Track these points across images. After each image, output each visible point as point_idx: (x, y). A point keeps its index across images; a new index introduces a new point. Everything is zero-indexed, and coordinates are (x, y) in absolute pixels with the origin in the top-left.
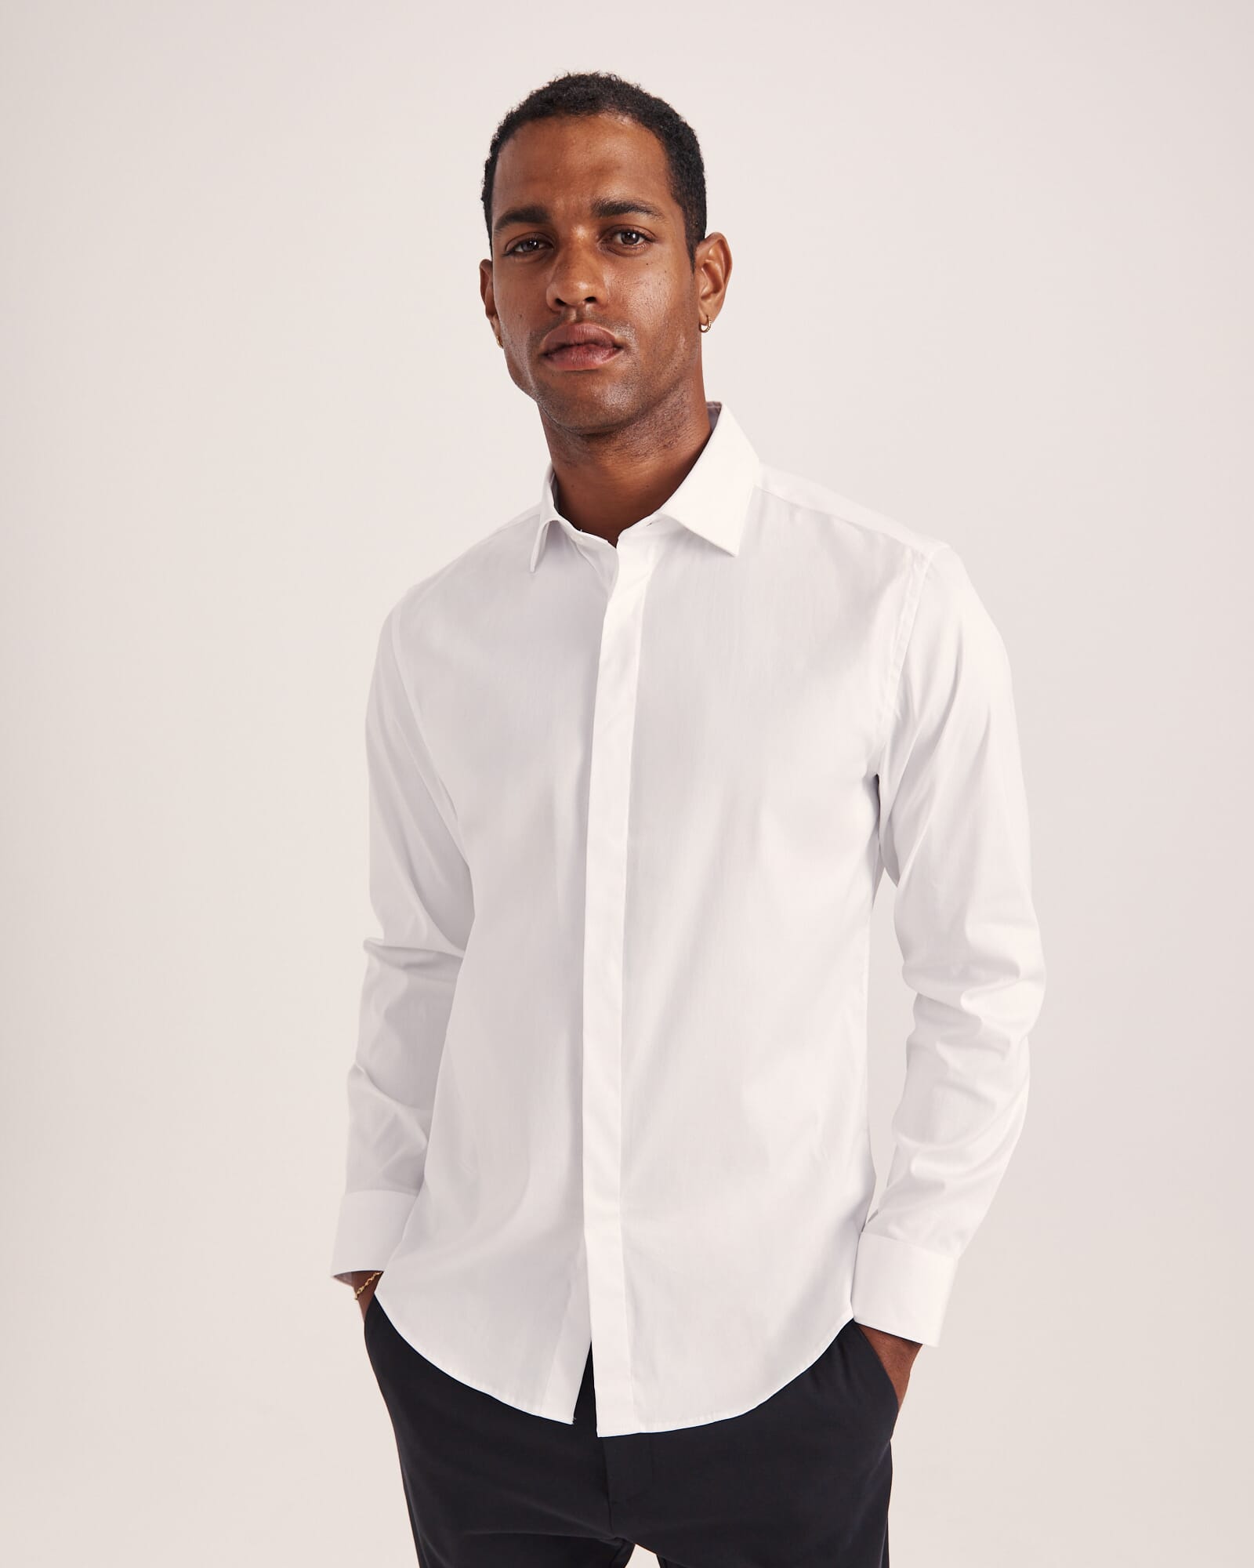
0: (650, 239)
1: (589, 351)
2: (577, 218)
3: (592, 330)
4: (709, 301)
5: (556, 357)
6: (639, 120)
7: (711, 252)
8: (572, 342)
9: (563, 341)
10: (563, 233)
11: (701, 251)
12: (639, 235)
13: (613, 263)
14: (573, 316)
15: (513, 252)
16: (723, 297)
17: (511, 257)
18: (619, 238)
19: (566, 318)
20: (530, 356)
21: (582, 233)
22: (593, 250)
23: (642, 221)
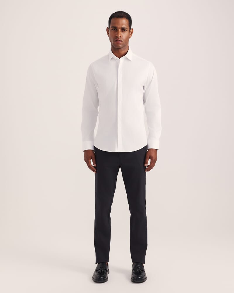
0: (126, 31)
1: (119, 41)
2: (120, 29)
3: (120, 39)
9: (117, 40)
11: (131, 30)
16: (132, 35)
19: (117, 38)
21: (120, 30)
22: (120, 31)
23: (126, 29)
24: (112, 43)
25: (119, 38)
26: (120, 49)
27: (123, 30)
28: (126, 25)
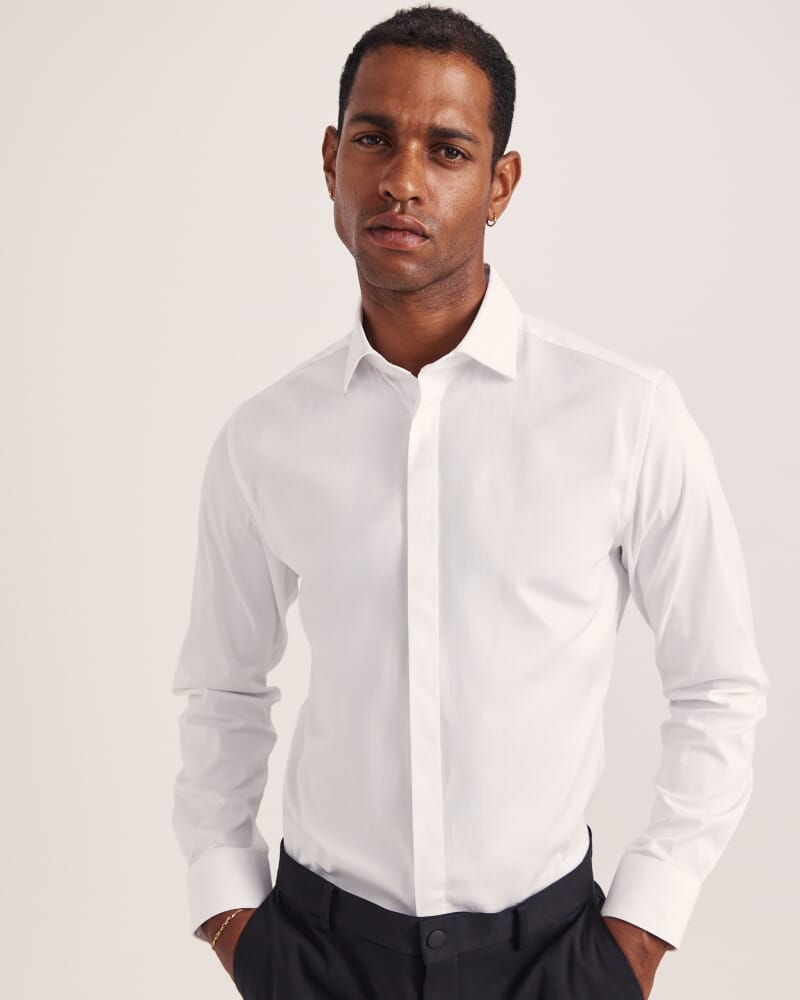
0: (467, 157)
1: (404, 235)
2: (416, 134)
3: (408, 219)
4: (498, 203)
5: (377, 234)
6: (477, 63)
7: (507, 167)
8: (393, 227)
9: (386, 224)
10: (402, 141)
11: (501, 163)
12: (458, 152)
13: (436, 170)
14: (397, 209)
15: (359, 141)
16: (508, 200)
17: (357, 145)
18: (443, 152)
19: (391, 207)
20: (357, 228)
21: (414, 146)
22: (420, 157)
23: (464, 145)
24: (353, 241)
25: (403, 212)
26: (412, 292)
27: (443, 147)
28: (467, 115)
